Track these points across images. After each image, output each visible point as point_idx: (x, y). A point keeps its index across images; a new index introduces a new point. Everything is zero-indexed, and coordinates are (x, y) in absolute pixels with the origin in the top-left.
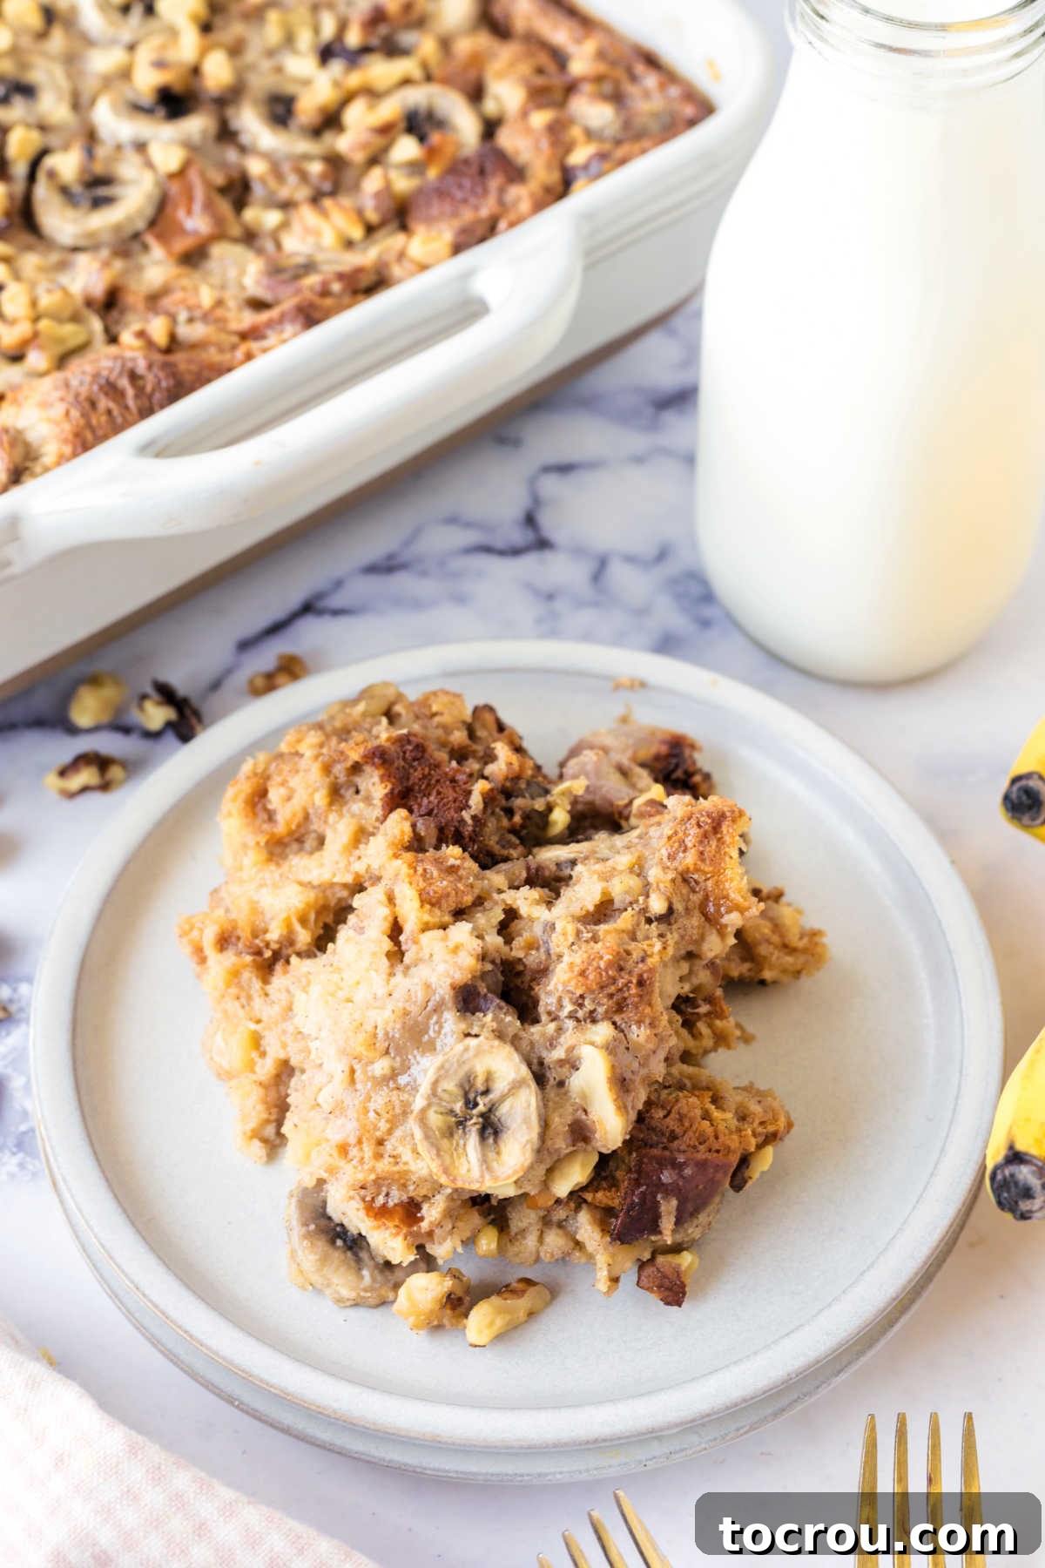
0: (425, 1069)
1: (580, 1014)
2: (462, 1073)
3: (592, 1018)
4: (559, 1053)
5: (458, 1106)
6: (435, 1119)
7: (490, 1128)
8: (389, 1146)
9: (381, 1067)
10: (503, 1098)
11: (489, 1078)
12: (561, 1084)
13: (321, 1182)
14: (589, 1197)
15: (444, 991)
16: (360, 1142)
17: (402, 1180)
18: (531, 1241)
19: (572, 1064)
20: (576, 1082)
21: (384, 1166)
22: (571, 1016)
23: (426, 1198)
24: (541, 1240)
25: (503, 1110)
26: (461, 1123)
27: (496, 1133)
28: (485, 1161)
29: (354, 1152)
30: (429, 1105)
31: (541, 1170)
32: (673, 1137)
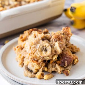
0: (38, 46)
1: (55, 41)
2: (42, 45)
3: (56, 41)
4: (53, 44)
5: (42, 49)
6: (40, 50)
7: (46, 50)
8: (35, 54)
9: (34, 46)
10: (47, 47)
11: (45, 46)
12: (53, 47)
13: (27, 65)
14: (57, 62)
15: (40, 38)
16: (31, 53)
17: (36, 57)
18: (51, 69)
19: (54, 45)
20: (55, 47)
21: (34, 56)
22: (54, 41)
23: (39, 60)
24: (52, 69)
25: (47, 48)
26: (43, 50)
27: (46, 51)
28: (45, 53)
29: (31, 54)
30: (39, 48)
31: (52, 56)
32: (66, 55)
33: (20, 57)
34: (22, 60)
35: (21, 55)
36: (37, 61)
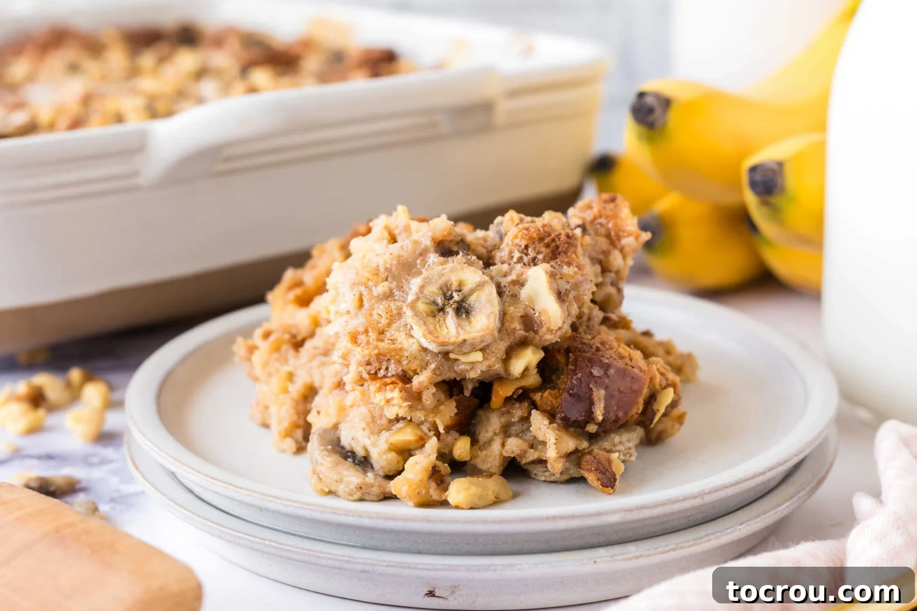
0: (415, 283)
1: (526, 259)
2: (443, 279)
3: (534, 262)
4: (513, 277)
5: (440, 301)
6: (422, 307)
7: (463, 310)
8: (388, 334)
9: (382, 288)
10: (472, 291)
11: (461, 285)
12: (515, 297)
13: (336, 427)
15: (427, 242)
16: (366, 332)
17: (397, 354)
18: (496, 446)
19: (520, 283)
20: (524, 293)
21: (384, 345)
22: (520, 260)
23: (415, 373)
24: (503, 445)
25: (472, 299)
26: (442, 310)
27: (468, 313)
28: (459, 326)
30: (418, 299)
31: (502, 346)
33: (286, 391)
34: (301, 407)
35: (291, 376)
36: (405, 378)
